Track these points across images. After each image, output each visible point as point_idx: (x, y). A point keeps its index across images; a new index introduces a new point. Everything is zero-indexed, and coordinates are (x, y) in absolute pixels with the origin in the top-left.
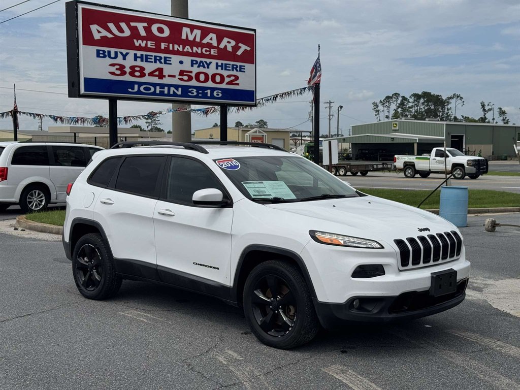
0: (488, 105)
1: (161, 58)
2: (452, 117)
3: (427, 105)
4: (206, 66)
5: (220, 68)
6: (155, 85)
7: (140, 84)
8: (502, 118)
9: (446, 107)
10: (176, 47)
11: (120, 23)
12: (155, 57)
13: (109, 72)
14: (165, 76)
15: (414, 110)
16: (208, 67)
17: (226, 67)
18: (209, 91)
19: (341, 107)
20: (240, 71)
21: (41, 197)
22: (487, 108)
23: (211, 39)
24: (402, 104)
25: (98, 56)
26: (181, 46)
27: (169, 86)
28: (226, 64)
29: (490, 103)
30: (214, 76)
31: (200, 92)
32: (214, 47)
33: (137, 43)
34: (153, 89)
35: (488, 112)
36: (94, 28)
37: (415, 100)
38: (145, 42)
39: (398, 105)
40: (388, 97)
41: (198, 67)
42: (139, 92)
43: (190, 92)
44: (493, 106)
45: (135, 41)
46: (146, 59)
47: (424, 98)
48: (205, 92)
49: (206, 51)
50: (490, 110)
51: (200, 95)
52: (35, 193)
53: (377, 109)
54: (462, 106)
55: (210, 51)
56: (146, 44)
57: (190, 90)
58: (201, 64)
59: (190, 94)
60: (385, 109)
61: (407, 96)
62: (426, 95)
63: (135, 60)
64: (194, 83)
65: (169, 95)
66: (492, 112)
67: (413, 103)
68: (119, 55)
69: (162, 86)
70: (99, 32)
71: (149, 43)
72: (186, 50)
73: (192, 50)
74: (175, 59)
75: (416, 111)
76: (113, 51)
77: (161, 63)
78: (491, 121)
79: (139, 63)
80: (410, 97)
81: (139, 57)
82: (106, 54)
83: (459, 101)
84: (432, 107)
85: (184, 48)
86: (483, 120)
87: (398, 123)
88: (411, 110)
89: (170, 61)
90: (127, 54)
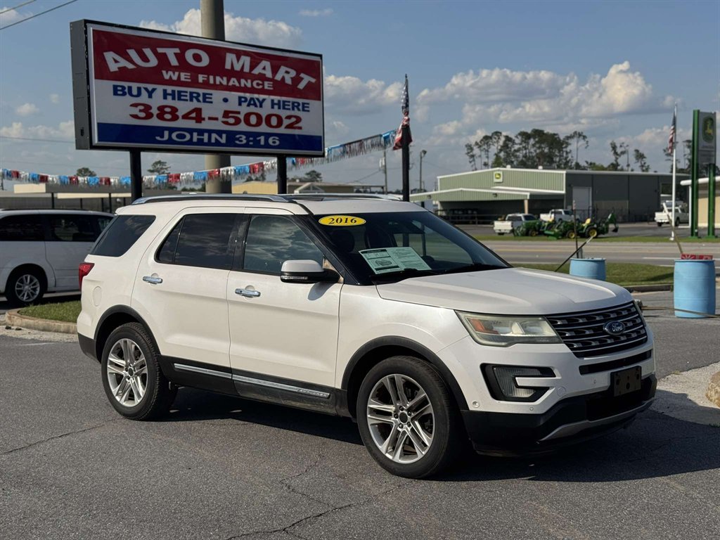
0: (621, 146)
1: (199, 95)
2: (574, 164)
3: (539, 148)
4: (258, 104)
5: (276, 107)
6: (191, 131)
7: (172, 130)
8: (639, 164)
9: (564, 150)
10: (218, 79)
11: (144, 50)
12: (191, 93)
13: (131, 115)
14: (204, 119)
15: (521, 155)
16: (261, 106)
17: (284, 105)
18: (262, 138)
19: (425, 152)
20: (304, 110)
21: (35, 284)
22: (619, 150)
23: (264, 68)
24: (505, 147)
25: (115, 93)
26: (225, 79)
27: (210, 132)
28: (284, 102)
29: (623, 143)
30: (269, 117)
31: (251, 139)
32: (268, 79)
33: (166, 76)
34: (188, 137)
35: (620, 156)
36: (109, 56)
37: (522, 141)
38: (177, 74)
39: (499, 147)
40: (486, 138)
41: (248, 105)
42: (170, 141)
43: (238, 139)
44: (627, 148)
45: (164, 72)
46: (180, 96)
47: (534, 139)
48: (258, 138)
49: (258, 84)
50: (623, 153)
51: (251, 143)
52: (26, 278)
53: (471, 153)
54: (586, 148)
55: (263, 85)
56: (179, 77)
57: (238, 136)
58: (252, 102)
59: (237, 142)
60: (483, 153)
61: (512, 136)
62: (538, 134)
63: (165, 98)
64: (242, 127)
65: (209, 143)
66: (625, 156)
67: (520, 144)
68: (143, 91)
69: (201, 132)
70: (116, 61)
72: (231, 83)
73: (240, 83)
74: (218, 95)
75: (525, 156)
76: (135, 86)
77: (199, 101)
78: (625, 168)
79: (169, 101)
80: (516, 137)
81: (169, 94)
82: (126, 90)
83: (582, 142)
84: (546, 150)
85: (228, 81)
86: (614, 166)
87: (501, 173)
88: (518, 154)
89: (211, 98)
90: (154, 90)
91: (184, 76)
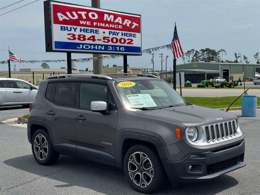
0: (238, 54)
1: (94, 30)
2: (221, 61)
3: (208, 55)
4: (116, 34)
5: (123, 35)
6: (90, 45)
7: (83, 44)
8: (245, 61)
9: (218, 56)
10: (101, 24)
11: (72, 12)
12: (91, 30)
13: (68, 38)
14: (96, 40)
15: (202, 58)
16: (118, 35)
17: (126, 35)
18: (118, 48)
19: (168, 56)
20: (134, 37)
22: (238, 56)
23: (119, 20)
24: (196, 55)
25: (62, 29)
26: (104, 24)
27: (98, 45)
28: (126, 33)
29: (239, 53)
30: (121, 39)
31: (114, 48)
32: (120, 24)
33: (81, 23)
34: (90, 47)
35: (238, 58)
36: (59, 15)
37: (202, 53)
38: (85, 22)
39: (194, 55)
40: (189, 51)
41: (113, 35)
42: (83, 49)
43: (109, 48)
44: (241, 55)
45: (80, 21)
46: (86, 31)
47: (206, 52)
48: (116, 48)
49: (116, 26)
50: (239, 57)
51: (114, 50)
53: (183, 57)
54: (225, 55)
55: (118, 26)
56: (86, 23)
57: (109, 47)
58: (114, 34)
59: (108, 49)
60: (188, 57)
61: (198, 51)
62: (207, 50)
63: (81, 31)
64: (110, 43)
65: (98, 50)
66: (240, 58)
67: (201, 54)
68: (72, 29)
69: (94, 45)
70: (62, 17)
71: (88, 22)
72: (106, 26)
73: (110, 26)
74: (101, 31)
75: (203, 58)
76: (69, 27)
77: (94, 33)
78: (240, 62)
79: (82, 33)
80: (200, 51)
81: (82, 30)
82: (66, 28)
83: (224, 53)
84: (211, 56)
85: (105, 25)
86: (236, 61)
87: (196, 64)
88: (200, 57)
89: (98, 32)
90: (76, 28)
91: (88, 23)
